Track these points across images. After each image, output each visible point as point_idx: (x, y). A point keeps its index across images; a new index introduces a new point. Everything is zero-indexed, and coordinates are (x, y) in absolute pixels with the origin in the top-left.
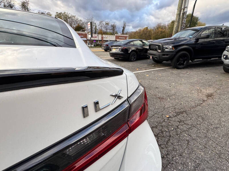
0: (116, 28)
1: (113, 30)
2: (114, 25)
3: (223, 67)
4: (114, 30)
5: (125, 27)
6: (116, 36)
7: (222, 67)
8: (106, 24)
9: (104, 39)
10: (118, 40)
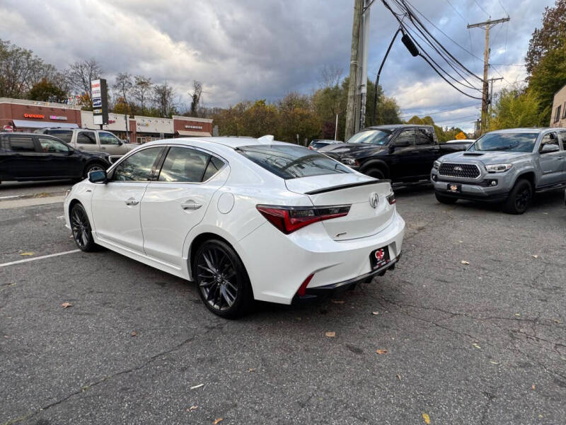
0: (171, 97)
1: (163, 104)
2: (165, 87)
3: (436, 195)
4: (166, 101)
5: (198, 95)
6: (175, 120)
7: (434, 195)
8: (139, 84)
9: (139, 129)
10: (181, 133)
